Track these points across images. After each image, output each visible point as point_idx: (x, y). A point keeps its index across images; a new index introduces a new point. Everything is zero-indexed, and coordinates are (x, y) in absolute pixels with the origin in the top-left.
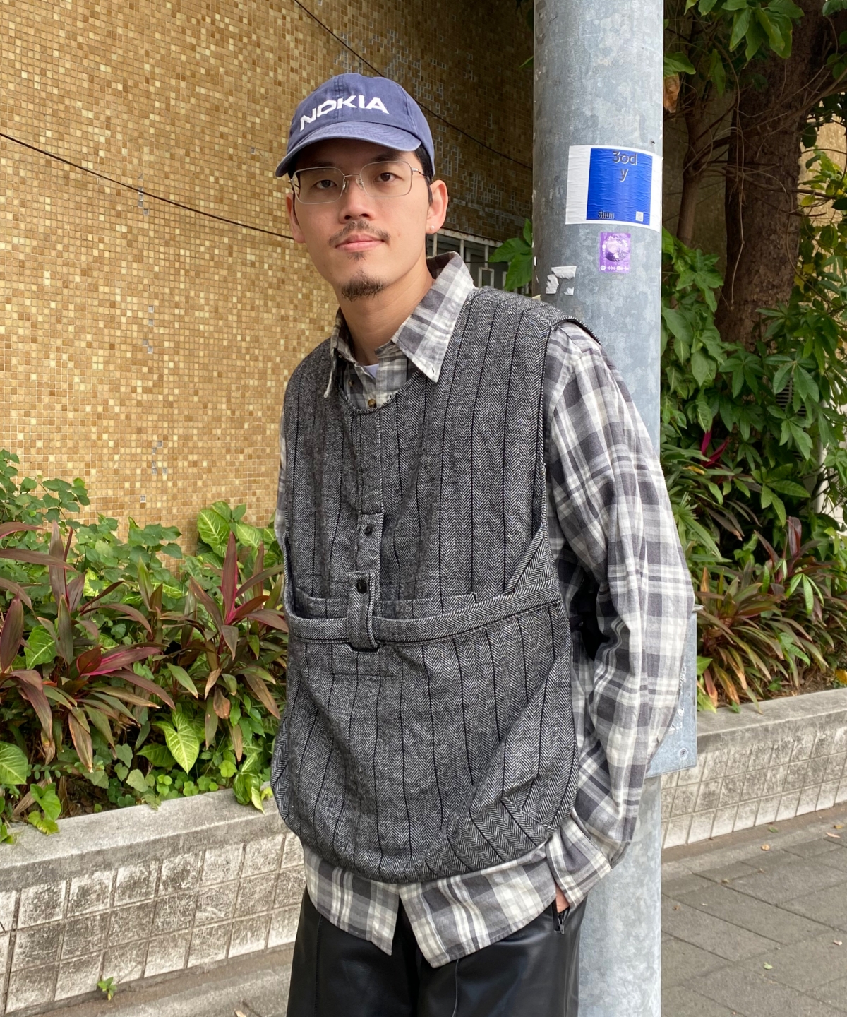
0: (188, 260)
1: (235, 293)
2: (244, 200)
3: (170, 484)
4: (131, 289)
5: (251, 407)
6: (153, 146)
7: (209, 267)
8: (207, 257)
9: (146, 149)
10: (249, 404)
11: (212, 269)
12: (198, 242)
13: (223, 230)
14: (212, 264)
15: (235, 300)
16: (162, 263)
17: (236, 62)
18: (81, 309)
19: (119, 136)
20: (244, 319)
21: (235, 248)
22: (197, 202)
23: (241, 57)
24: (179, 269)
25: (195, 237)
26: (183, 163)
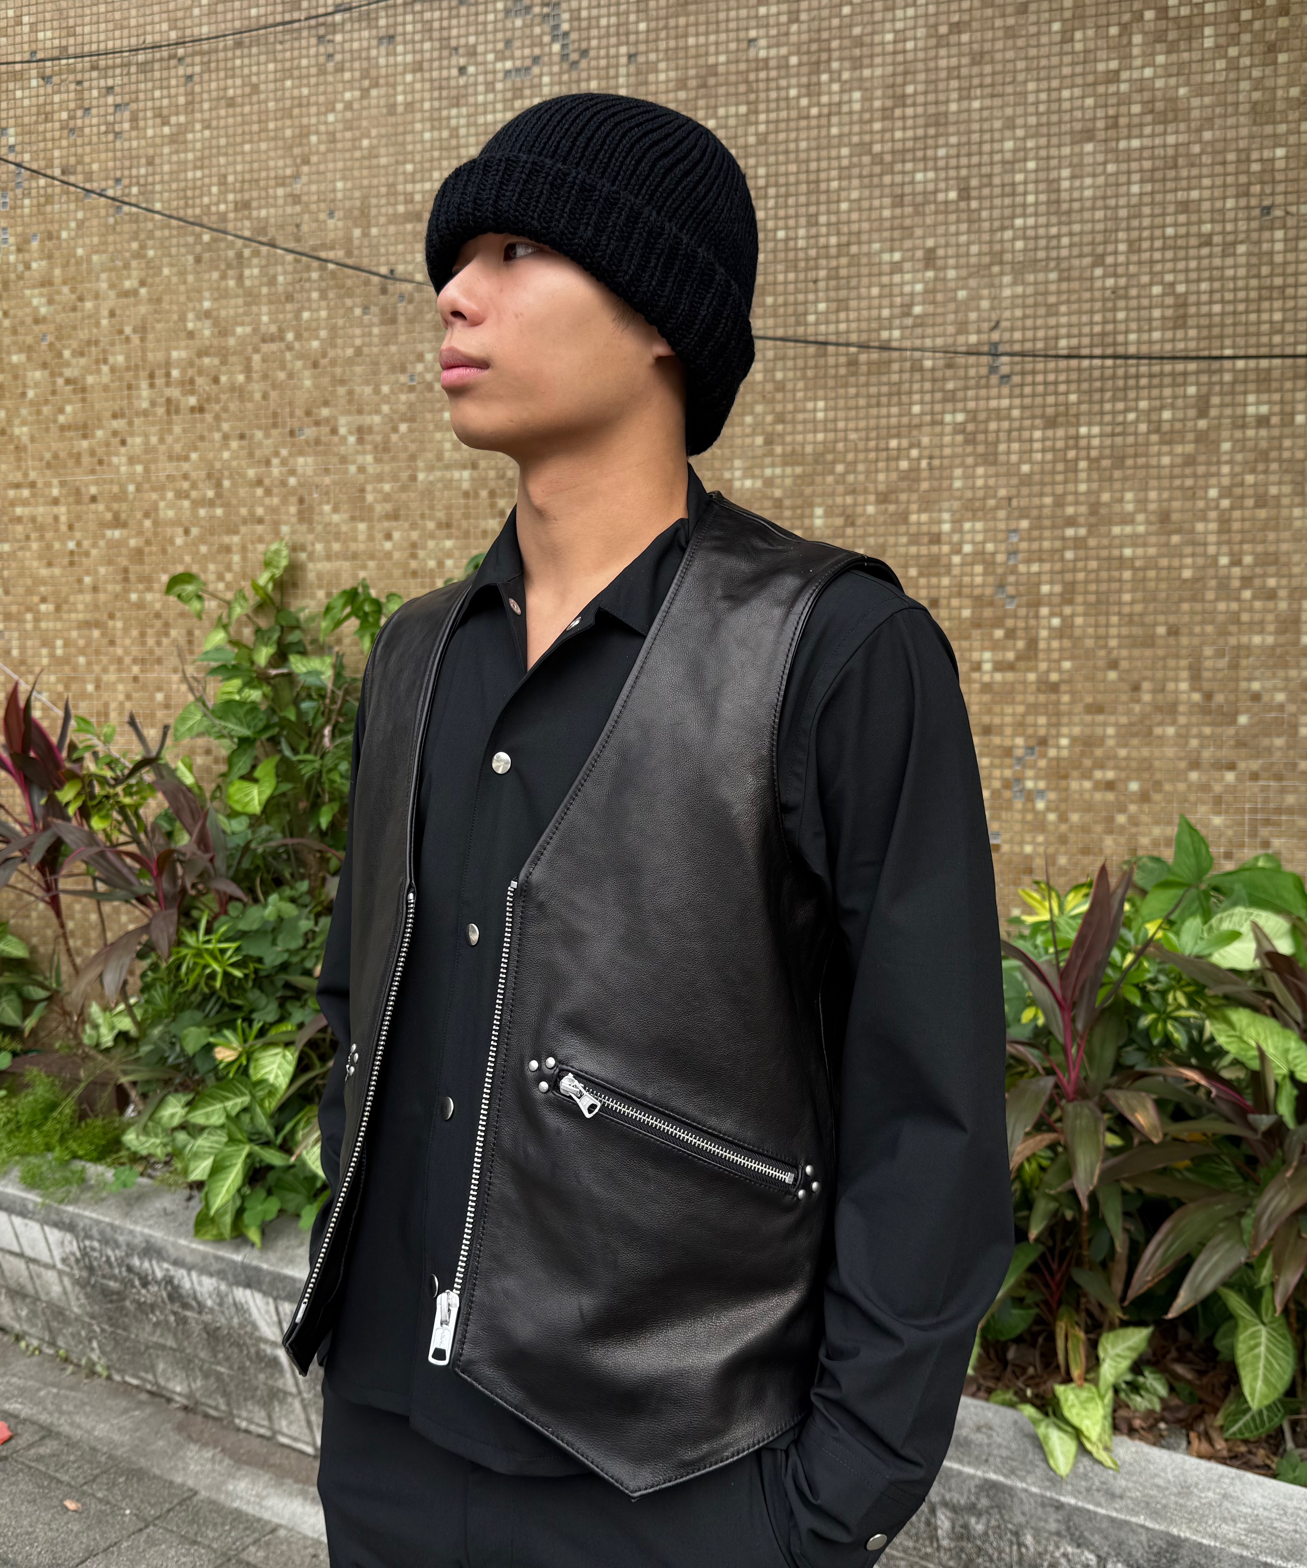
0: (1096, 442)
1: (1213, 481)
2: (1241, 307)
3: (1052, 817)
4: (973, 510)
5: (1256, 686)
6: (1019, 271)
7: (1147, 444)
8: (1143, 427)
9: (1006, 279)
10: (1250, 679)
11: (1155, 449)
12: (1120, 406)
13: (1185, 374)
14: (1154, 438)
15: (1213, 493)
16: (1038, 456)
17: (1221, 64)
19: (951, 274)
20: (1236, 526)
21: (1215, 400)
22: (1120, 338)
23: (1233, 51)
24: (1077, 460)
25: (1114, 400)
26: (1088, 280)
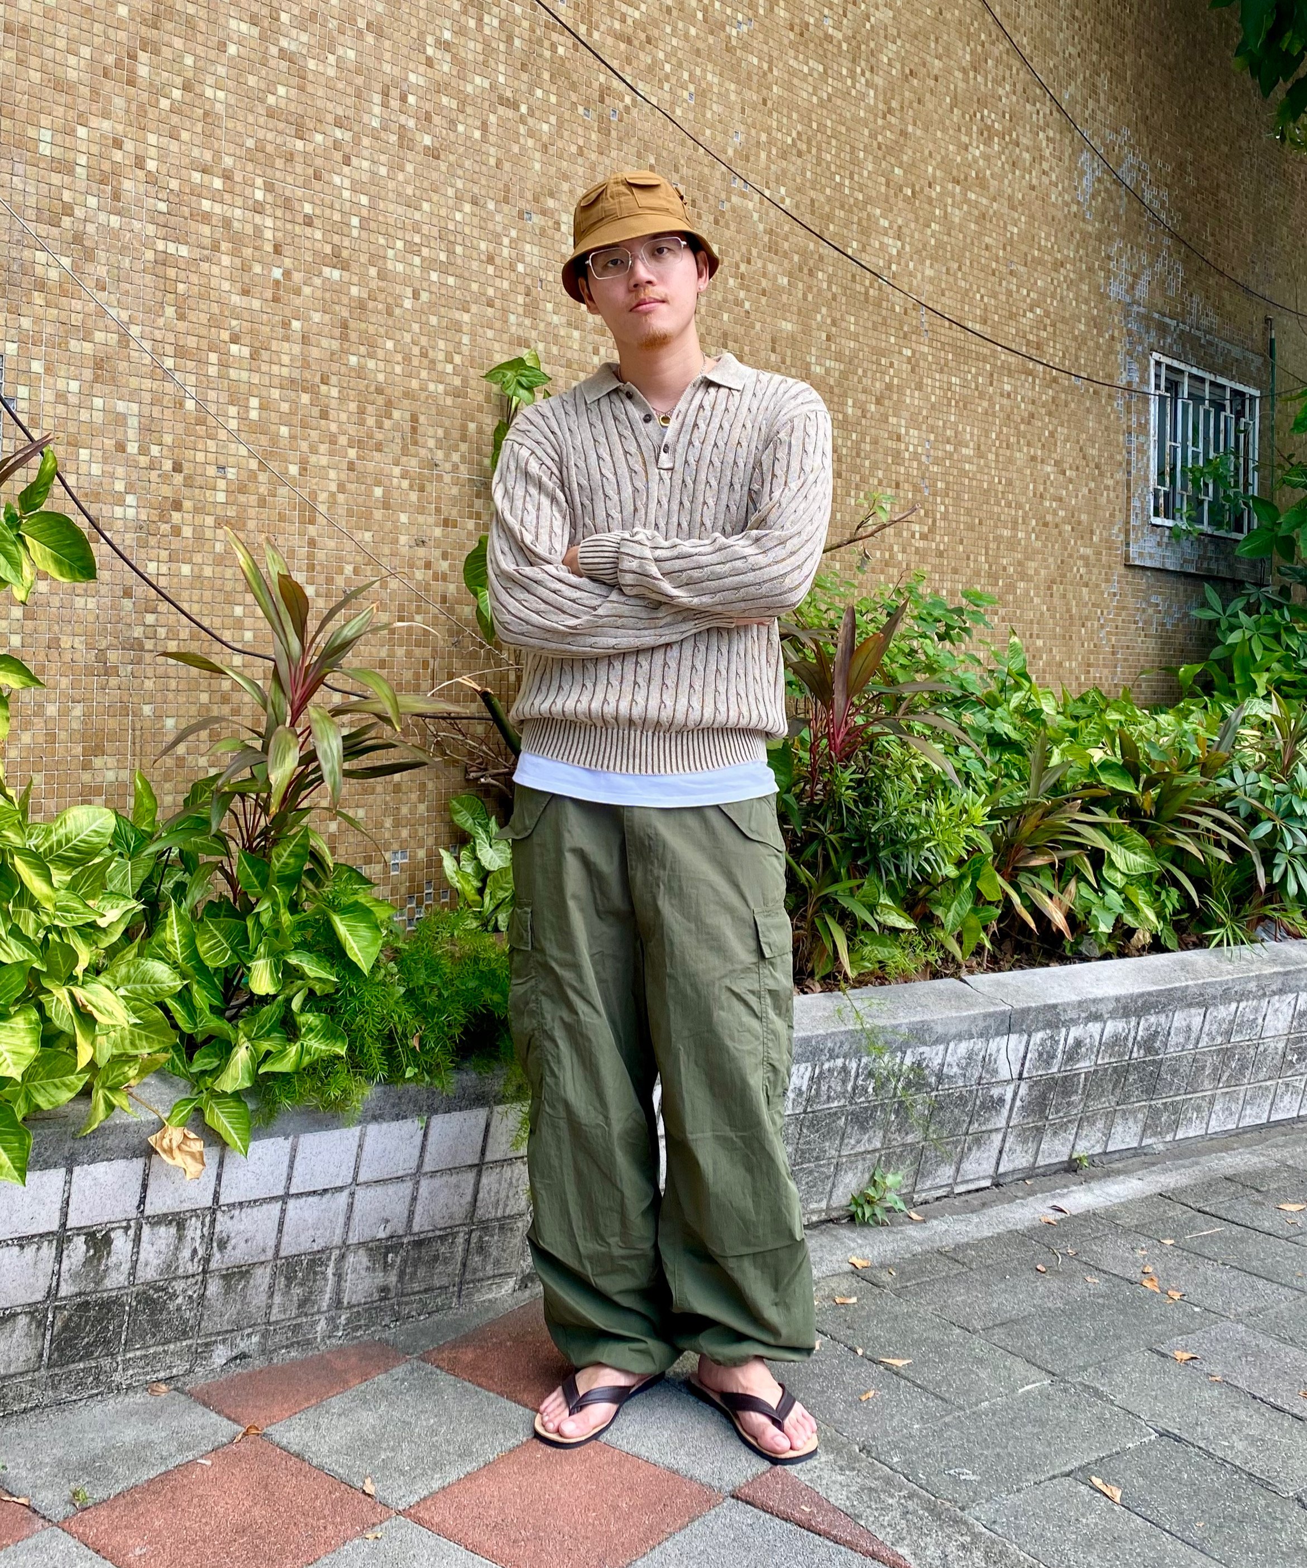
0: (957, 389)
1: (993, 428)
4: (914, 422)
6: (934, 259)
8: (972, 385)
9: (928, 262)
11: (976, 400)
12: (966, 368)
14: (976, 394)
15: (994, 436)
16: (937, 392)
17: (999, 164)
18: (875, 442)
19: (907, 248)
20: (1000, 458)
23: (1003, 158)
24: (950, 399)
25: (964, 363)
26: (956, 279)
